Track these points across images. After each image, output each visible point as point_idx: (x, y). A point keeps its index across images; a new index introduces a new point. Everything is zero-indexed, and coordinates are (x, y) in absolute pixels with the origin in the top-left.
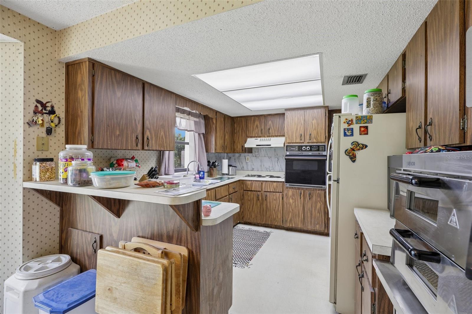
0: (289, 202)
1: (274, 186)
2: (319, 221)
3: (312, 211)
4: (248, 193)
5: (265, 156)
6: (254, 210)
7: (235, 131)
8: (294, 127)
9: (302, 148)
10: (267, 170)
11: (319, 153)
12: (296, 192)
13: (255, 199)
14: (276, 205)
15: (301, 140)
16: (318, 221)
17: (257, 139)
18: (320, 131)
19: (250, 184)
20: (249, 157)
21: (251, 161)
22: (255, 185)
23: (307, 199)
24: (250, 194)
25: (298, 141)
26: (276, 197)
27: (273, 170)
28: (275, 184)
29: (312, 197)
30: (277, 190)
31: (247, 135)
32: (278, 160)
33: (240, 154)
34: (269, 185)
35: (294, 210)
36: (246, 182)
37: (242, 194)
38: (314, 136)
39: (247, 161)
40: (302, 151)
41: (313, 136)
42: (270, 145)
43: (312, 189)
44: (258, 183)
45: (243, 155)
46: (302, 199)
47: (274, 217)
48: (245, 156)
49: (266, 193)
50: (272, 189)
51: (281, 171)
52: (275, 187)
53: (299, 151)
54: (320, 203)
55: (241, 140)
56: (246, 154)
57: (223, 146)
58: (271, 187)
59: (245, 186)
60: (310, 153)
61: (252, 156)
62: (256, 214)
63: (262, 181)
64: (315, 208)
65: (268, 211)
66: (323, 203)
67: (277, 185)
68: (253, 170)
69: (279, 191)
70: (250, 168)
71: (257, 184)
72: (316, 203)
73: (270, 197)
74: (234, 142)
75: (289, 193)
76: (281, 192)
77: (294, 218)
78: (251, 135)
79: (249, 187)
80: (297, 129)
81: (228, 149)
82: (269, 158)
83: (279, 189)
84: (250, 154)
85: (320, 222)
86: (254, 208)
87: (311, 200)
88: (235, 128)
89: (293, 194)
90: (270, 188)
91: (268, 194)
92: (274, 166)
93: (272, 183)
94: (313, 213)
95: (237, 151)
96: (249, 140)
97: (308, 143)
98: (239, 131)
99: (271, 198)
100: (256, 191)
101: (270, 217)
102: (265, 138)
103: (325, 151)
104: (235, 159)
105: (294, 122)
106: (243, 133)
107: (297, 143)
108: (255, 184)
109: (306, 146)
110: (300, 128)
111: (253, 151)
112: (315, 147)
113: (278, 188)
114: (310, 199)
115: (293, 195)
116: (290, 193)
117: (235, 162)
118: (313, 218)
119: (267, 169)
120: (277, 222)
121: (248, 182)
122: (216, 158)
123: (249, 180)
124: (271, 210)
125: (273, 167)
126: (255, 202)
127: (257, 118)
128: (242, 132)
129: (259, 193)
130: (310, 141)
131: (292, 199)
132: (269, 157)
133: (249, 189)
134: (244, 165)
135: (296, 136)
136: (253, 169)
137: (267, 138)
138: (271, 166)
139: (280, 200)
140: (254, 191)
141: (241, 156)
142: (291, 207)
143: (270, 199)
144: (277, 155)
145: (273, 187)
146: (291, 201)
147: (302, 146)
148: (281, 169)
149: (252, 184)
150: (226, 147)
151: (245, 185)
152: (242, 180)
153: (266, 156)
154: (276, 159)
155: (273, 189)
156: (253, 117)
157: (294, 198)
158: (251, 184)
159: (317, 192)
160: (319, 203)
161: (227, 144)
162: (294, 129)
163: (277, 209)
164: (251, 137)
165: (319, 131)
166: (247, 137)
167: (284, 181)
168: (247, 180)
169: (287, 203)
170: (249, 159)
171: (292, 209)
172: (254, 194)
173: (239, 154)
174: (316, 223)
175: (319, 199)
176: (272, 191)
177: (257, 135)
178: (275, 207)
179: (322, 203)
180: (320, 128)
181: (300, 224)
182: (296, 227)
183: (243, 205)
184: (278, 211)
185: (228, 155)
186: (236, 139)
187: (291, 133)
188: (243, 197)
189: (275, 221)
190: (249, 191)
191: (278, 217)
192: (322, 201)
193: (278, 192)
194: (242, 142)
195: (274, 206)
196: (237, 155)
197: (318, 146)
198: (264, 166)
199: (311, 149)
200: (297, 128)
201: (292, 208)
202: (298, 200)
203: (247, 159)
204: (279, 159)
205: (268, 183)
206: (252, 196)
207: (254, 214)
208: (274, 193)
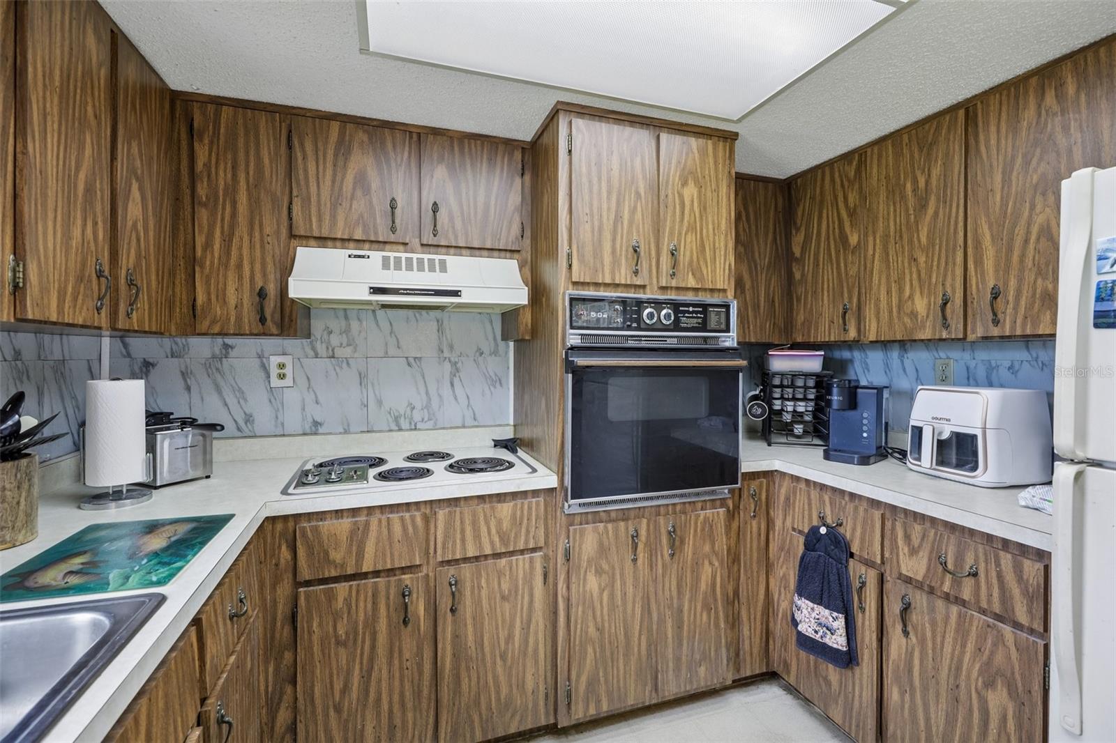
0: (584, 591)
1: (499, 522)
2: (707, 647)
3: (680, 611)
4: (331, 596)
5: (386, 356)
6: (379, 694)
7: (202, 191)
8: (605, 206)
9: (639, 313)
10: (398, 424)
11: (705, 339)
12: (616, 530)
13: (382, 625)
14: (512, 626)
15: (636, 273)
16: (704, 648)
17: (363, 257)
18: (711, 239)
19: (344, 537)
20: (287, 360)
21: (302, 381)
22: (385, 532)
23: (662, 556)
24: (347, 602)
25: (623, 276)
26: (514, 581)
27: (430, 424)
28: (505, 509)
29: (682, 542)
30: (515, 543)
31: (291, 227)
32: (453, 375)
33: (229, 341)
34: (475, 523)
35: (606, 625)
36: (316, 530)
37: (282, 609)
38: (687, 259)
39: (275, 382)
40: (639, 329)
41: (684, 258)
42: (456, 293)
43: (678, 508)
44: (402, 519)
45: (246, 347)
46: (640, 562)
47: (504, 691)
48: (260, 357)
49: (452, 570)
50: (492, 543)
51: (469, 422)
52: (506, 525)
53: (629, 328)
54: (711, 563)
55: (245, 252)
56: (268, 344)
57: (100, 274)
58: (484, 529)
59: (310, 553)
60: (672, 339)
61: (311, 353)
62: (391, 711)
63: (425, 502)
64: (691, 590)
65: (468, 669)
66: (722, 563)
67: (518, 513)
68: (315, 428)
69: (527, 542)
70: (293, 420)
71: (397, 529)
72: (697, 566)
73: (480, 587)
74: (192, 262)
75: (584, 546)
76: (534, 550)
77: (605, 669)
78: (320, 226)
79: (336, 556)
80: (618, 218)
81: (143, 303)
82: (409, 365)
83: (528, 531)
84: (290, 344)
85: (713, 649)
86: (380, 681)
87: (676, 557)
88: (200, 166)
89: (601, 544)
90: (477, 537)
91: (467, 571)
92: (435, 403)
93: (487, 506)
94: (686, 619)
95: (214, 322)
96: (306, 256)
97: (664, 289)
98: (232, 191)
99: (484, 593)
100: (391, 572)
101: (477, 703)
102: (415, 256)
103: (728, 330)
104: (184, 375)
105: (604, 178)
106: (267, 207)
107: (617, 285)
108: (379, 532)
109: (658, 304)
110: (633, 211)
111: (317, 326)
112: (691, 309)
113: (523, 530)
114: (672, 555)
115: (602, 550)
116: (588, 541)
117: (188, 389)
118: (685, 642)
119: (396, 419)
120: (517, 718)
121: (326, 525)
122: (22, 374)
123: (338, 513)
124: (483, 660)
125: (428, 406)
126: (382, 638)
127: (361, 136)
128: (255, 204)
129: (406, 577)
130: (674, 284)
131: (599, 572)
132: (407, 358)
133: (343, 566)
134: (258, 404)
135: (614, 252)
136: (316, 424)
137: (426, 257)
138: (418, 405)
139: (531, 589)
140: (376, 574)
141: (232, 353)
142: (590, 618)
143: (478, 603)
144: (451, 347)
145: (494, 531)
146: (593, 583)
147: (640, 303)
148: (469, 414)
149: (358, 538)
150: (131, 283)
151: (310, 548)
152: (285, 518)
153: (392, 351)
154: (447, 367)
155: (496, 539)
156: (335, 126)
157: (605, 567)
158: (353, 532)
159: (702, 517)
160: (706, 562)
161: (138, 265)
162: (605, 214)
163: (517, 645)
164: (323, 241)
165: (708, 236)
166: (292, 236)
167: (556, 486)
168: (321, 515)
169: (574, 601)
170: (288, 371)
171: (596, 623)
172: (375, 596)
173: (219, 340)
174: (697, 656)
175: (707, 548)
176: (488, 551)
177: (365, 231)
178: (510, 638)
179: (717, 564)
180: (711, 227)
181: (633, 686)
182: (611, 711)
183: (294, 683)
184: (525, 654)
185: (125, 345)
186: (208, 245)
187: (589, 235)
188: (287, 630)
189: (509, 715)
190: (336, 580)
191: (521, 685)
192: (717, 555)
193: (522, 552)
194: (258, 266)
195: (503, 635)
196: (201, 347)
197: (705, 307)
198: (380, 403)
199: (677, 320)
200: (617, 211)
201: (599, 620)
202: (622, 575)
203: (274, 372)
204: (459, 365)
205: (467, 510)
206: (362, 611)
207: (379, 714)
208: (503, 561)
